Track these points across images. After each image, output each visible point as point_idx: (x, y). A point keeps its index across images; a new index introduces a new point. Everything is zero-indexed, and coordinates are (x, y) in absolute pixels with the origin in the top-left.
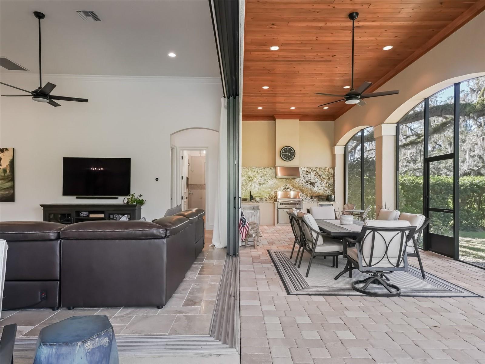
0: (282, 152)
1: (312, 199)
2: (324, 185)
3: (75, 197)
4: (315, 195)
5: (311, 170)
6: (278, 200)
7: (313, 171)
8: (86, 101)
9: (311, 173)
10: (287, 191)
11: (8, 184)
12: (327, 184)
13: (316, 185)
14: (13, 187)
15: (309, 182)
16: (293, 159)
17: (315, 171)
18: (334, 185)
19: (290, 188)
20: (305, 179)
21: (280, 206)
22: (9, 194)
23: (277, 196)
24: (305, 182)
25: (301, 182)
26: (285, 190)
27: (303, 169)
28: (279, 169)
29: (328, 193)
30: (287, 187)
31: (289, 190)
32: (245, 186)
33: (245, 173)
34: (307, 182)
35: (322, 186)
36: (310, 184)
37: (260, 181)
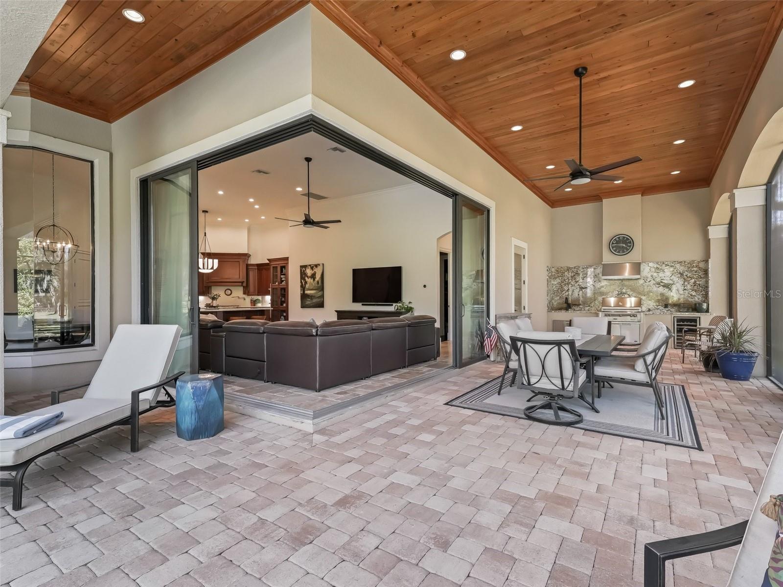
0: (613, 243)
1: (667, 309)
2: (689, 287)
3: (361, 304)
4: (672, 303)
5: (664, 265)
7: (668, 267)
8: (339, 221)
9: (665, 270)
10: (623, 297)
11: (320, 294)
12: (695, 285)
13: (674, 288)
14: (323, 296)
15: (661, 284)
16: (629, 252)
17: (672, 266)
18: (707, 287)
19: (628, 293)
20: (654, 279)
22: (320, 301)
23: (603, 304)
24: (654, 284)
26: (621, 295)
29: (696, 299)
30: (624, 291)
31: (626, 295)
32: (560, 291)
33: (560, 275)
34: (659, 284)
35: (684, 289)
36: (664, 286)
37: (581, 284)
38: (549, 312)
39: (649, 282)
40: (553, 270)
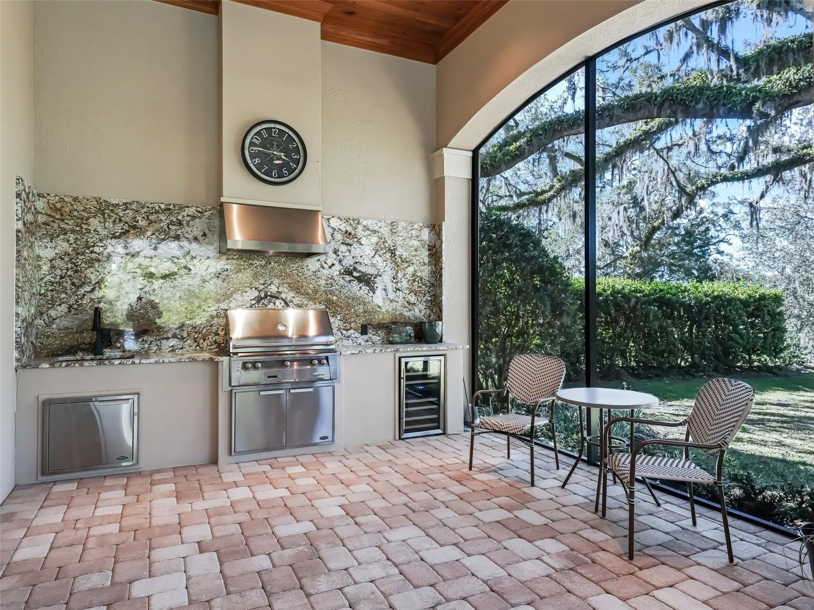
0: (252, 144)
1: (365, 337)
2: (404, 284)
4: (375, 322)
6: (235, 347)
9: (363, 241)
10: (271, 306)
12: (414, 281)
13: (379, 284)
15: (355, 274)
16: (296, 177)
17: (375, 232)
19: (283, 296)
20: (340, 261)
21: (240, 377)
23: (227, 329)
24: (341, 274)
25: (326, 272)
26: (266, 302)
27: (334, 223)
28: (235, 215)
29: (417, 313)
30: (273, 289)
31: (278, 302)
32: (68, 285)
33: (70, 224)
34: (349, 272)
35: (398, 289)
36: (360, 279)
37: (146, 262)
38: (24, 367)
39: (330, 267)
40: (40, 204)
